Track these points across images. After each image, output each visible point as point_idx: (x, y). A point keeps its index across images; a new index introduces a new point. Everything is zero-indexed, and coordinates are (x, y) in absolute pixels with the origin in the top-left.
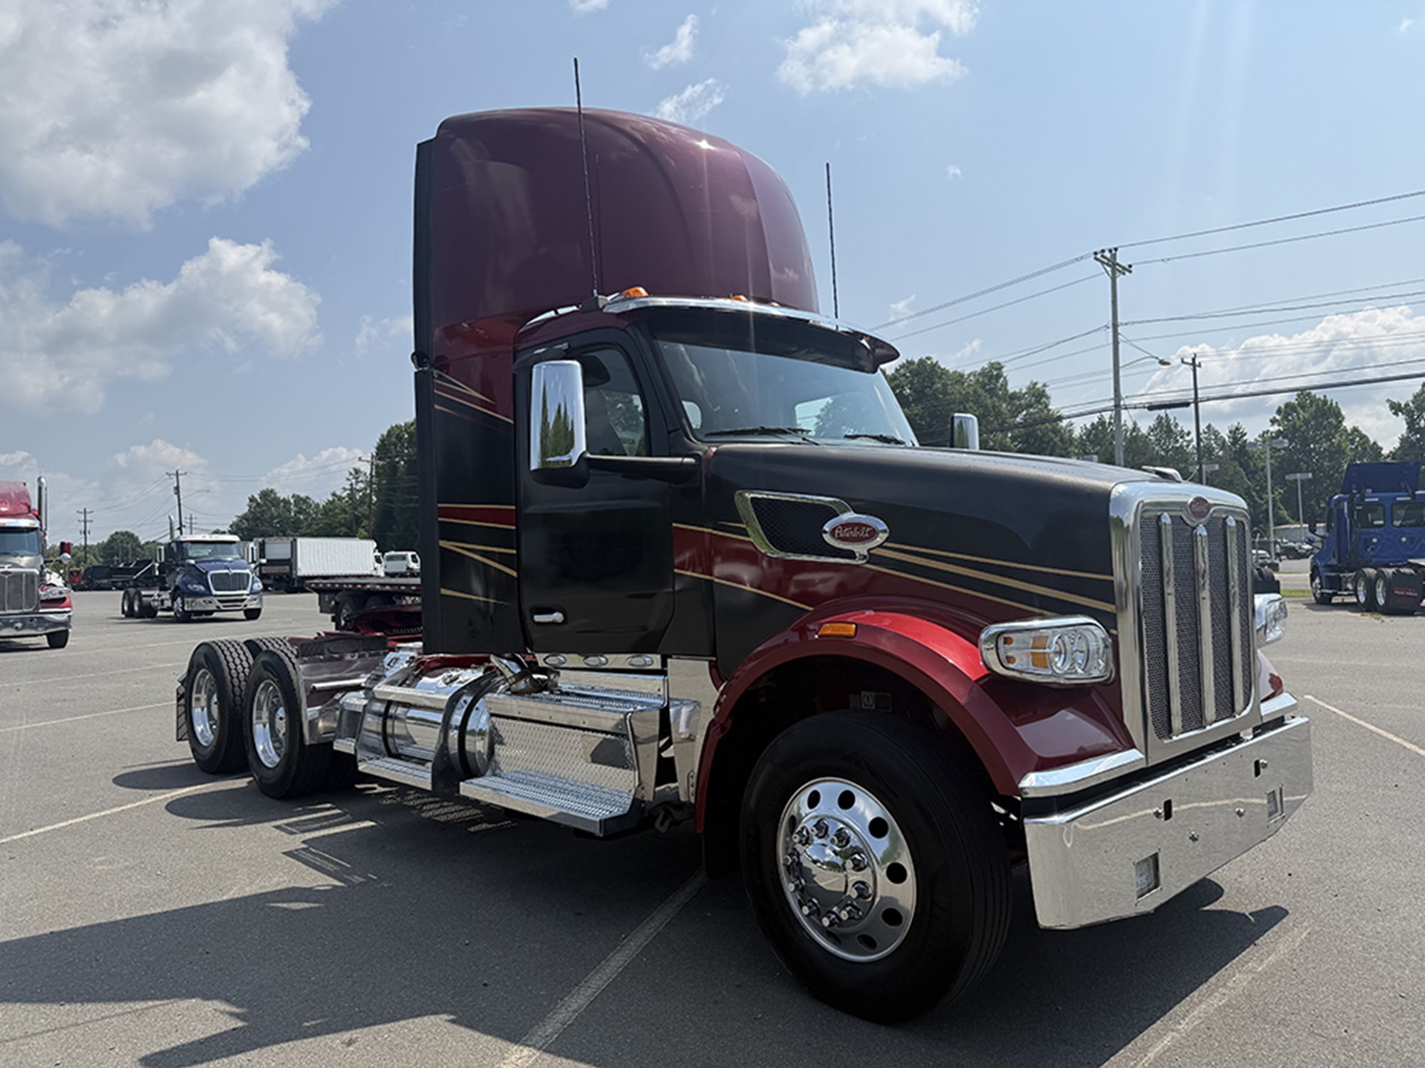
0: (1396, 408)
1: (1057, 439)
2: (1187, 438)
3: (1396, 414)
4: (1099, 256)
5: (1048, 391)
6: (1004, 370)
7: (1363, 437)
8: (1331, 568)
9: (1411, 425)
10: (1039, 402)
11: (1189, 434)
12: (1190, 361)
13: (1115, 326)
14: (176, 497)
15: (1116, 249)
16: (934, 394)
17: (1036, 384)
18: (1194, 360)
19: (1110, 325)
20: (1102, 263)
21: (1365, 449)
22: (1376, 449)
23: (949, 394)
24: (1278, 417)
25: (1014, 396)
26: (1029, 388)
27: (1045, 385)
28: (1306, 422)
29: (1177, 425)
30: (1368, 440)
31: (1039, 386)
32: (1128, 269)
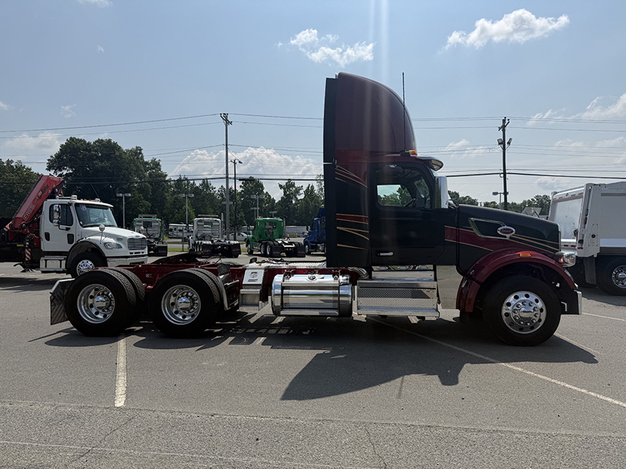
0: (281, 186)
1: (166, 185)
2: (214, 190)
3: (281, 189)
4: (222, 115)
5: (161, 163)
6: (142, 151)
7: (269, 196)
8: (312, 242)
9: (285, 192)
10: (157, 167)
11: (215, 188)
12: (233, 161)
13: (227, 145)
15: (228, 114)
16: (115, 157)
17: (155, 159)
18: (235, 161)
19: (225, 144)
20: (223, 119)
21: (270, 200)
22: (274, 200)
23: (123, 159)
24: (242, 185)
25: (147, 163)
26: (152, 161)
27: (159, 160)
28: (252, 188)
29: (211, 184)
30: (271, 197)
31: (157, 160)
32: (231, 123)
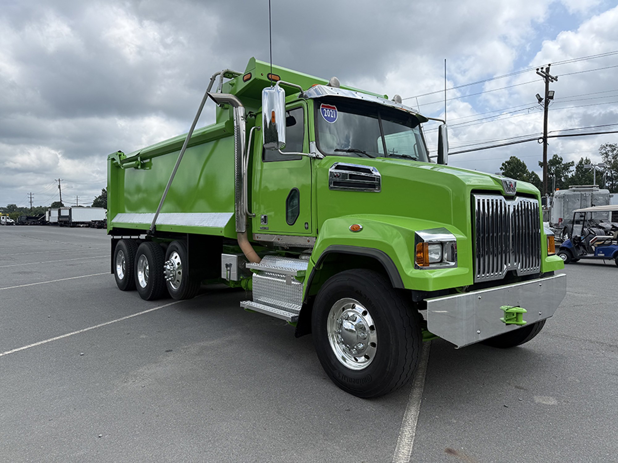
14: (59, 189)
